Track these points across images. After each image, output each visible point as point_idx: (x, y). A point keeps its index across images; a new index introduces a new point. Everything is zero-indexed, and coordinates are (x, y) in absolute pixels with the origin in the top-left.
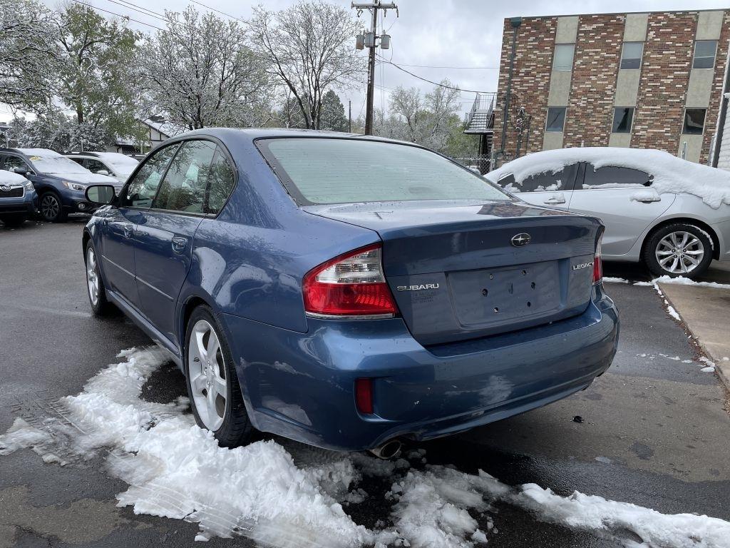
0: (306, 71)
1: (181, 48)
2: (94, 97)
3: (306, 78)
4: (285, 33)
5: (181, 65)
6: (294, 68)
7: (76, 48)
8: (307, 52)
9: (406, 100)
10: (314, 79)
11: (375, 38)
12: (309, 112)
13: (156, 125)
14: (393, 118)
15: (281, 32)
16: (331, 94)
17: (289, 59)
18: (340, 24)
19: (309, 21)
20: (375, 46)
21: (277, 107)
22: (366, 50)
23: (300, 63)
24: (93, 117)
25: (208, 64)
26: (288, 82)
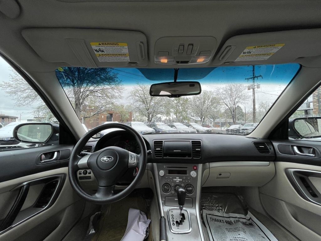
0: (231, 100)
1: (198, 99)
2: (179, 113)
3: (231, 102)
4: (224, 92)
5: (198, 103)
6: (227, 101)
7: (176, 103)
8: (231, 96)
9: (264, 105)
10: (233, 102)
11: (254, 86)
12: (232, 111)
13: (192, 117)
14: (260, 111)
15: (223, 92)
16: (238, 106)
17: (225, 98)
18: (241, 87)
19: (231, 88)
20: (254, 88)
21: (223, 111)
22: (252, 90)
23: (229, 99)
24: (179, 117)
25: (204, 102)
26: (226, 104)
